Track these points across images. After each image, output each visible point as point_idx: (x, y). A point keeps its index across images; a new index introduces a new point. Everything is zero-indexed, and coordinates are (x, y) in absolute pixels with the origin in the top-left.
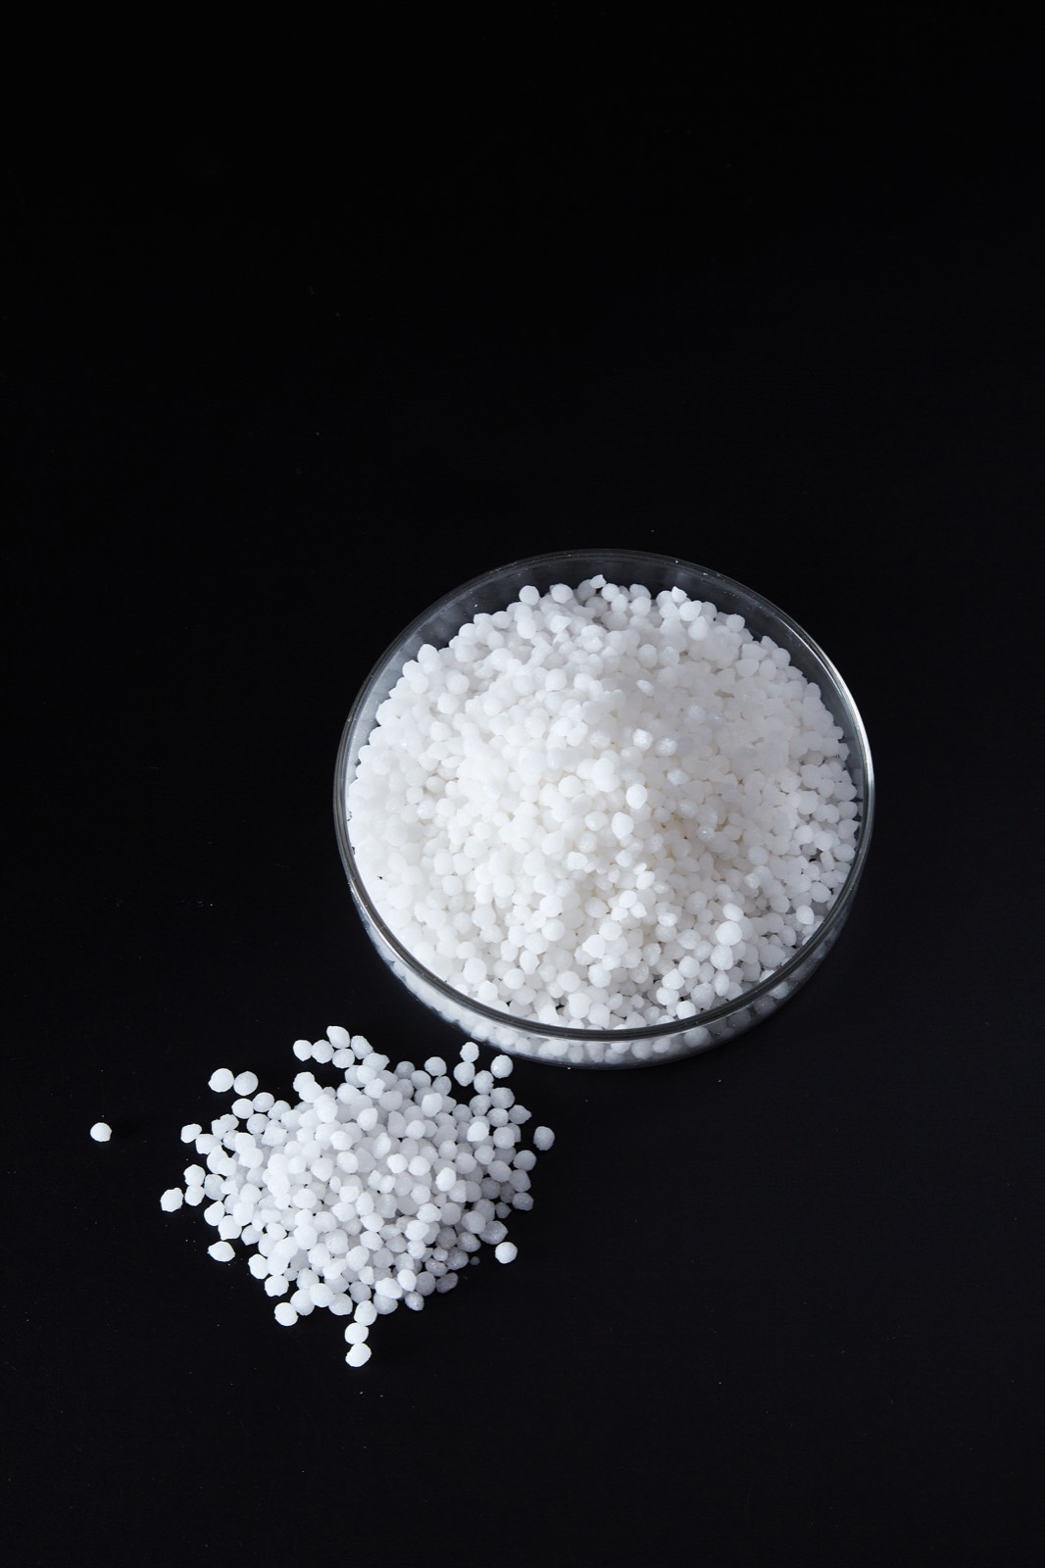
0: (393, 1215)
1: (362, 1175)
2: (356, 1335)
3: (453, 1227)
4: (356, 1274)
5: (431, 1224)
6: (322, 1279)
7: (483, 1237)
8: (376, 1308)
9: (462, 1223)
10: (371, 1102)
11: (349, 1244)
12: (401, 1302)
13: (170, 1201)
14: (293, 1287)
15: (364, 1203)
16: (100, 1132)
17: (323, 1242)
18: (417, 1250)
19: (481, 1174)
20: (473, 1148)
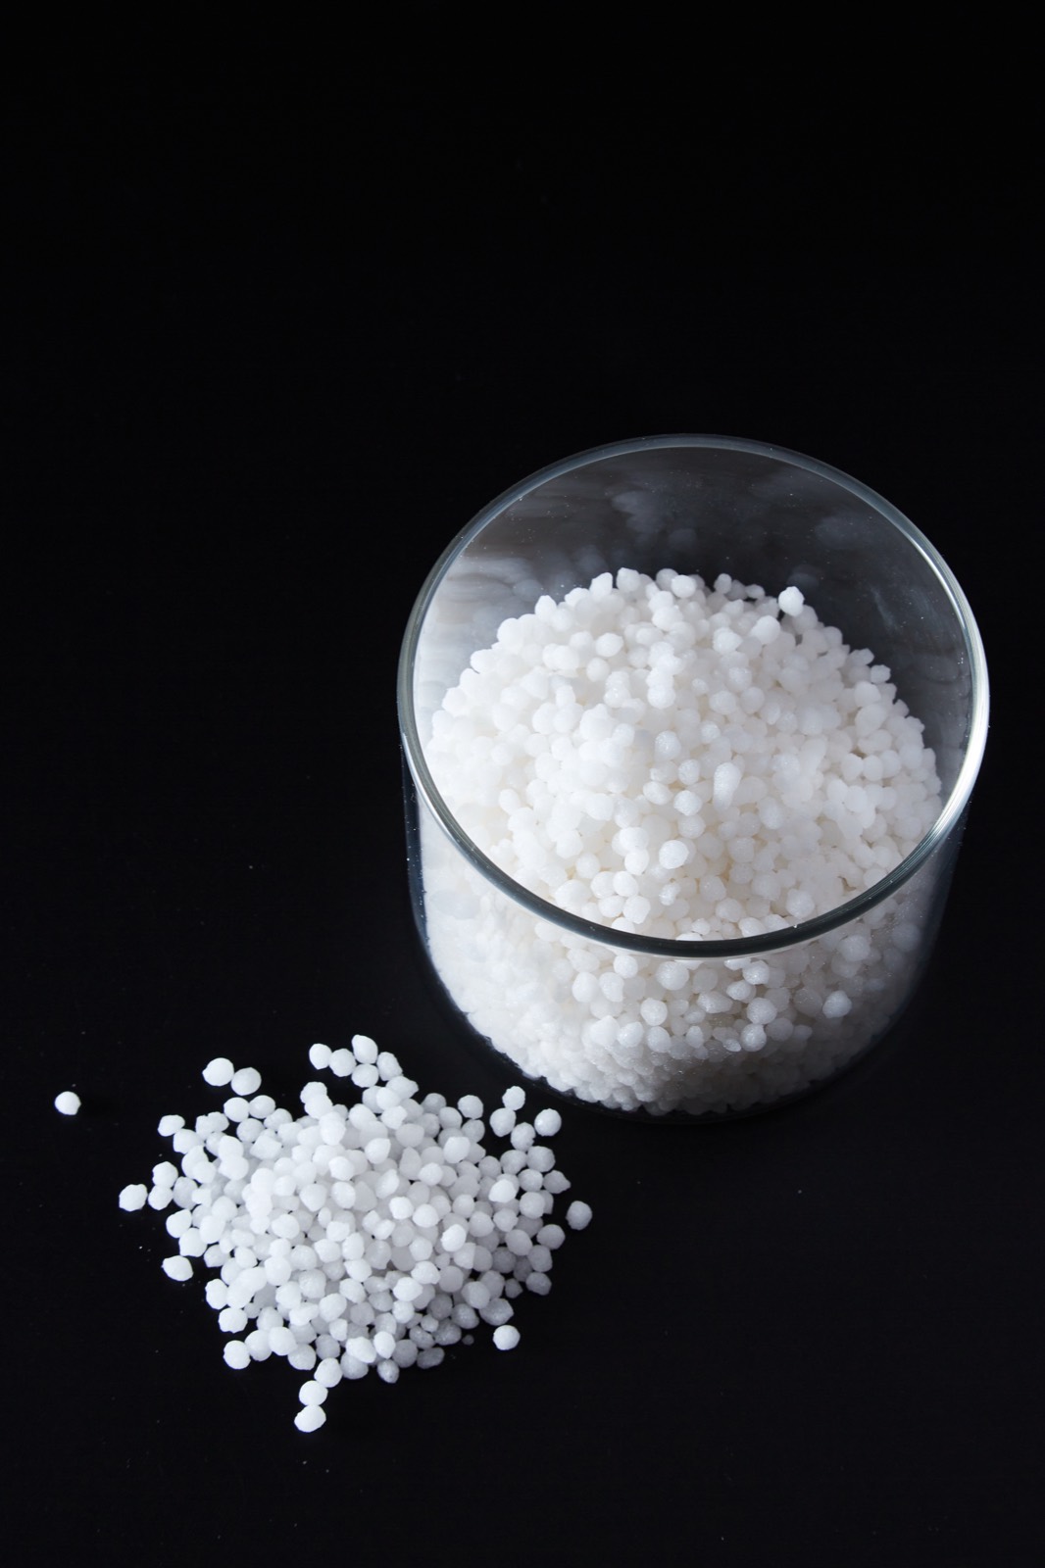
0: (384, 1266)
1: (357, 1214)
2: (312, 1396)
3: (451, 1296)
4: (327, 1325)
5: (425, 1286)
6: (286, 1324)
7: (483, 1314)
8: (343, 1369)
9: (463, 1292)
10: (386, 1132)
11: (326, 1290)
12: (373, 1369)
13: (131, 1198)
14: (252, 1325)
15: (353, 1245)
16: (67, 1103)
17: (297, 1281)
18: (403, 1313)
19: (497, 1241)
20: (493, 1209)
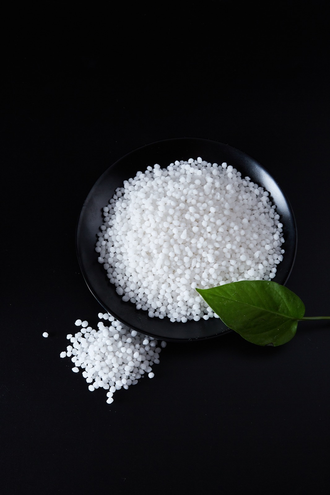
0: (121, 364)
1: (114, 352)
2: (110, 395)
3: (138, 367)
4: (111, 379)
5: (131, 367)
6: (102, 379)
7: (145, 371)
8: (116, 388)
9: (140, 367)
10: (118, 332)
11: (109, 371)
12: (122, 387)
13: (63, 355)
14: (94, 381)
15: (114, 360)
16: (45, 335)
17: (102, 369)
18: (127, 374)
19: (146, 353)
20: (144, 346)
